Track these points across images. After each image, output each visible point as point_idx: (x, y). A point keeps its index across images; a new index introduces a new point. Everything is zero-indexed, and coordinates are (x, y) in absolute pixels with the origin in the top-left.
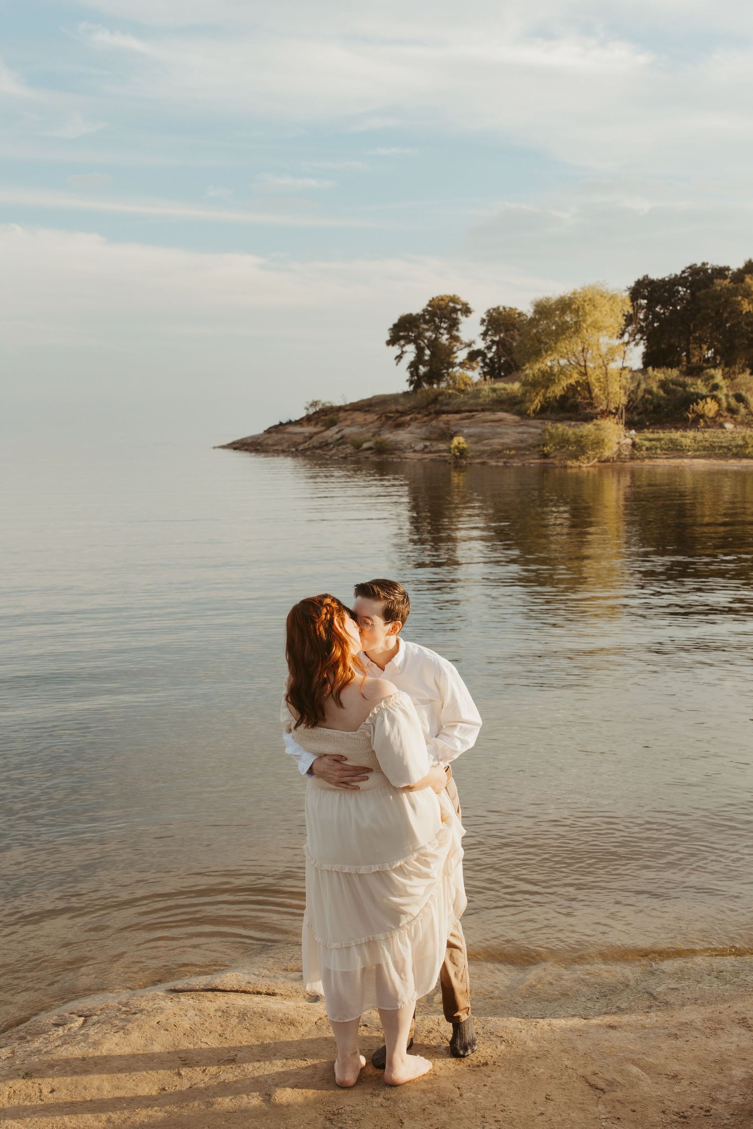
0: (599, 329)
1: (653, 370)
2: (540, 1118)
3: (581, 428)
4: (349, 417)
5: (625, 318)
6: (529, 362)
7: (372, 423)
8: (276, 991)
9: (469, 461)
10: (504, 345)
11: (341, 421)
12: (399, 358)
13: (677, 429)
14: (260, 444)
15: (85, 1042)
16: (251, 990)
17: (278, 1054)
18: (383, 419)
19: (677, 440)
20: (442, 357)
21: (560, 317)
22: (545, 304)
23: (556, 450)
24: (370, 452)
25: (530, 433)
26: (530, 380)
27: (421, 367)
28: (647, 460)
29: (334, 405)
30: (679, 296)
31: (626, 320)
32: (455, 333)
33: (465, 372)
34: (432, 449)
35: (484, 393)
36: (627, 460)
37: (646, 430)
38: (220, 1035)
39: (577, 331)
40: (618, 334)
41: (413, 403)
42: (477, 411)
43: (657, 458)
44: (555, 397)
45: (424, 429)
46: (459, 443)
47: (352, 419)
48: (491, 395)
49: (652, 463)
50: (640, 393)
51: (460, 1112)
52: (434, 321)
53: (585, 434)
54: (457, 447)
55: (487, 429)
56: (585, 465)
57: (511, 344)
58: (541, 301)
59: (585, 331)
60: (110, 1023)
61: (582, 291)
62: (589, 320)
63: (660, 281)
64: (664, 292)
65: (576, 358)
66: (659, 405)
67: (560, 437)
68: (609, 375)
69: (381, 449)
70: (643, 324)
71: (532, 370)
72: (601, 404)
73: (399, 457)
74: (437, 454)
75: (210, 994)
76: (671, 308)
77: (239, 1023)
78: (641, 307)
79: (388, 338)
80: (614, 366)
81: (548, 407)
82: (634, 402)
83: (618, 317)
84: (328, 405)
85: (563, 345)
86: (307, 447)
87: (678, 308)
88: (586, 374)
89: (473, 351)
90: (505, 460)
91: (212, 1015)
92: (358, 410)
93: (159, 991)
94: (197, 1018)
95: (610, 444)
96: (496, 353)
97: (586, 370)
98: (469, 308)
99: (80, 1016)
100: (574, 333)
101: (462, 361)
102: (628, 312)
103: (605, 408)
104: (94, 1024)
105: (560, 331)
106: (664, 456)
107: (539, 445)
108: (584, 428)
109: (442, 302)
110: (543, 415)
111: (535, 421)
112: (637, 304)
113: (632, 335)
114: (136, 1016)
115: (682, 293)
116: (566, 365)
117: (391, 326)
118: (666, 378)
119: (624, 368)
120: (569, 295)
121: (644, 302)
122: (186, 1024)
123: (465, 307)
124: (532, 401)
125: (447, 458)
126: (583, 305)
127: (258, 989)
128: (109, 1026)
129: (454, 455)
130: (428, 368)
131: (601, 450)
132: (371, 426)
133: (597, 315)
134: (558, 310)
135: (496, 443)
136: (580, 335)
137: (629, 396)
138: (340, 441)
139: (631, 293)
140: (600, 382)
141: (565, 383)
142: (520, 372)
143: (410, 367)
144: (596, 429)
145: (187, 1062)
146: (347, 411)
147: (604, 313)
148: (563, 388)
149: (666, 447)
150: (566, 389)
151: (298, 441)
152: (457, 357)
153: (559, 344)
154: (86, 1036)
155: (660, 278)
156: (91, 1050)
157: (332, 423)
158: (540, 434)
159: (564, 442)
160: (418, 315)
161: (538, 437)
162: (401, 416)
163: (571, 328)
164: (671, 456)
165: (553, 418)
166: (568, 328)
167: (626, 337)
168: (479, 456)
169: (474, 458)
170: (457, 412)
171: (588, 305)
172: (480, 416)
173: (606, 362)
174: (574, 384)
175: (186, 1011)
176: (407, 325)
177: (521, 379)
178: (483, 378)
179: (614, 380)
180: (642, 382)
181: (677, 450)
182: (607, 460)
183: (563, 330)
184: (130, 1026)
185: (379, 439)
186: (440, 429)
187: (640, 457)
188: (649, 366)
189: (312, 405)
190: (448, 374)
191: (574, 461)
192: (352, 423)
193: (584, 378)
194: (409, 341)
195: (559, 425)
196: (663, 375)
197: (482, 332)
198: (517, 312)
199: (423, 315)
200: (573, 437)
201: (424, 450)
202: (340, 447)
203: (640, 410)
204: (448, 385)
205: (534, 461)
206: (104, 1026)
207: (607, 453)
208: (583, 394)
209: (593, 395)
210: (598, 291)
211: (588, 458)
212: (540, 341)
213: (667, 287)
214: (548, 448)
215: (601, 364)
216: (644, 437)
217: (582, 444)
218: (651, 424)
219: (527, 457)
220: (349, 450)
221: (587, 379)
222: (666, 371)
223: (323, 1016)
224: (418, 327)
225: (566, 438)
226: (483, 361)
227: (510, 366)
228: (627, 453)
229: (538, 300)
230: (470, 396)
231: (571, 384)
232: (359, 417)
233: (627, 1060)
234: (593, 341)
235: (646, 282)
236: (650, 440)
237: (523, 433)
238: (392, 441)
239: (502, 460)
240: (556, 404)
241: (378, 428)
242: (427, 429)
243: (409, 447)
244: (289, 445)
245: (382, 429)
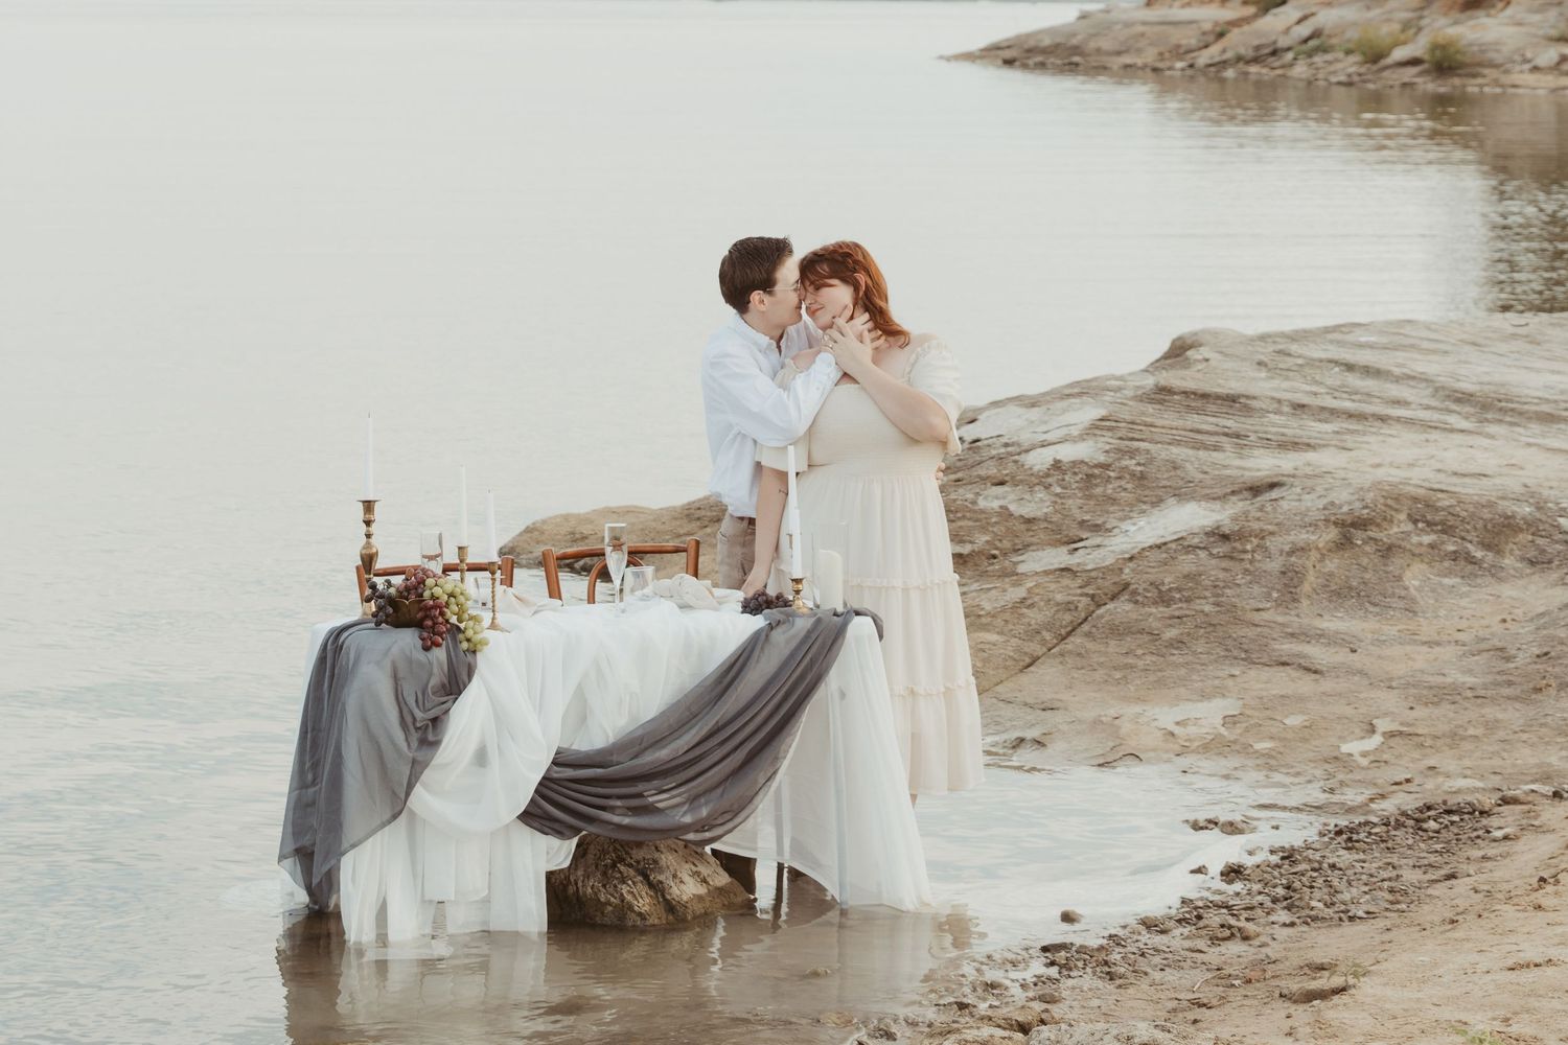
14: (1076, 50)
24: (1412, 70)
69: (1445, 63)
73: (1496, 83)
138: (1312, 43)
151: (1184, 42)
201: (1560, 67)
220: (1349, 66)
238: (1471, 45)
241: (1415, 10)
242: (1561, 14)
243: (1517, 58)
244: (1161, 54)
245: (1426, 13)
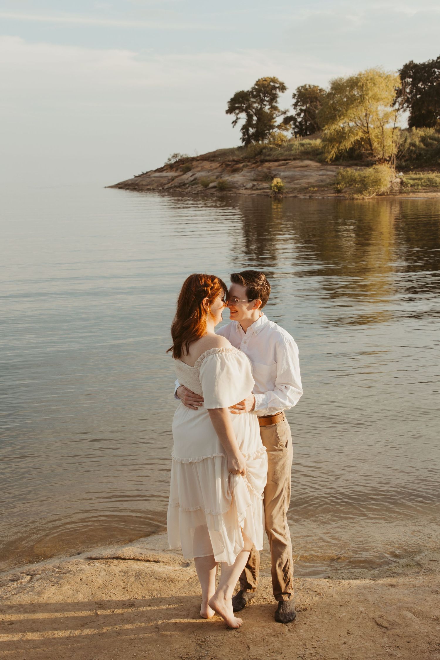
0: (378, 100)
1: (416, 129)
2: (344, 646)
3: (365, 172)
4: (199, 165)
5: (396, 92)
6: (327, 124)
7: (216, 169)
8: (160, 559)
9: (284, 195)
10: (309, 113)
11: (194, 168)
12: (235, 122)
13: (433, 171)
14: (137, 185)
15: (32, 591)
16: (143, 559)
17: (163, 601)
18: (224, 166)
19: (433, 179)
20: (265, 122)
21: (349, 92)
22: (339, 82)
23: (346, 187)
24: (215, 189)
25: (328, 175)
26: (328, 137)
27: (250, 129)
28: (411, 194)
29: (189, 156)
30: (435, 75)
31: (397, 94)
32: (274, 104)
33: (282, 132)
34: (258, 187)
35: (295, 146)
36: (397, 194)
37: (410, 172)
38: (123, 588)
39: (362, 101)
40: (391, 104)
41: (245, 155)
42: (290, 160)
43: (419, 192)
44: (346, 149)
45: (253, 173)
46: (278, 183)
47: (202, 167)
48: (300, 148)
49: (415, 196)
50: (407, 146)
51: (288, 641)
52: (260, 96)
53: (367, 175)
54: (276, 186)
55: (297, 173)
56: (367, 198)
57: (314, 111)
58: (336, 81)
59: (367, 101)
60: (48, 579)
61: (365, 73)
62: (371, 94)
63: (422, 65)
64: (424, 73)
65: (361, 121)
66: (420, 154)
67: (349, 178)
68: (384, 133)
69: (222, 187)
70: (409, 96)
71: (329, 130)
72: (379, 154)
73: (235, 193)
74: (262, 191)
75: (115, 561)
76: (429, 84)
77: (135, 580)
78: (408, 84)
79: (227, 108)
80: (388, 127)
81: (341, 156)
82: (402, 152)
83: (391, 91)
84: (185, 156)
85: (351, 111)
86: (170, 186)
87: (435, 84)
88: (368, 132)
89: (287, 117)
90: (310, 194)
91: (117, 575)
92: (206, 160)
93: (81, 559)
94: (107, 577)
95: (385, 182)
96: (304, 118)
97: (368, 130)
98: (285, 86)
99: (28, 575)
100: (360, 103)
101: (279, 124)
102: (399, 87)
103: (381, 157)
104: (37, 580)
105: (349, 102)
106: (424, 191)
107: (334, 184)
108: (366, 171)
109: (265, 82)
110: (337, 163)
111: (331, 167)
112: (405, 81)
113: (401, 104)
114: (66, 575)
115: (437, 73)
116: (353, 126)
117: (229, 100)
118: (425, 135)
119: (395, 128)
120: (356, 76)
121: (410, 80)
122: (100, 581)
123: (281, 85)
124: (329, 153)
125: (269, 193)
126: (366, 83)
127: (147, 558)
128: (48, 582)
129: (274, 191)
130: (256, 129)
131: (379, 187)
132: (215, 171)
133: (376, 89)
134: (348, 87)
135: (304, 182)
136: (364, 104)
137: (399, 148)
138: (194, 182)
139: (400, 74)
140: (378, 138)
141: (353, 139)
142: (321, 131)
143: (242, 129)
144: (375, 172)
145: (101, 606)
146: (198, 160)
147: (381, 88)
148: (352, 143)
149: (425, 184)
150: (353, 143)
151: (164, 182)
152: (275, 122)
153: (349, 111)
154: (33, 588)
155: (422, 63)
156: (36, 597)
157: (188, 169)
158: (335, 176)
159: (352, 181)
160: (248, 91)
161: (334, 178)
162: (237, 164)
163: (358, 99)
164: (428, 191)
165: (344, 164)
166: (355, 100)
167: (397, 106)
168: (291, 192)
169: (288, 193)
170: (276, 161)
171: (370, 83)
172: (292, 163)
173: (382, 124)
174: (360, 139)
175: (100, 572)
176: (241, 99)
177: (322, 137)
178: (294, 136)
179: (388, 137)
180: (408, 138)
181: (433, 186)
182: (383, 194)
183: (352, 100)
184: (62, 581)
185: (221, 181)
186: (264, 172)
187: (407, 191)
188: (413, 126)
189: (173, 157)
190: (270, 134)
191: (359, 195)
192: (202, 169)
193: (367, 135)
194: (242, 110)
195: (348, 169)
196: (423, 133)
197: (294, 103)
198: (319, 88)
199: (252, 92)
200: (358, 177)
201: (253, 188)
202: (194, 186)
203: (407, 158)
204: (270, 141)
205: (331, 195)
206: (44, 581)
207: (383, 189)
208: (366, 147)
209: (373, 148)
210: (377, 72)
211: (369, 192)
212: (335, 109)
213: (427, 69)
214: (341, 185)
215: (379, 125)
216: (409, 177)
217: (365, 183)
218: (414, 168)
219: (326, 192)
220: (200, 188)
221: (369, 136)
222: (425, 130)
223: (193, 576)
224: (248, 100)
225: (354, 178)
226: (295, 124)
227: (314, 128)
228: (397, 189)
229: (334, 80)
230: (285, 149)
231: (357, 140)
232: (207, 165)
233: (403, 608)
234: (373, 109)
235: (412, 65)
236: (414, 179)
237: (323, 175)
238: (230, 182)
239: (308, 195)
240: (346, 154)
241: (220, 172)
242: (255, 173)
243: (242, 186)
244: (158, 185)
245: (223, 173)
